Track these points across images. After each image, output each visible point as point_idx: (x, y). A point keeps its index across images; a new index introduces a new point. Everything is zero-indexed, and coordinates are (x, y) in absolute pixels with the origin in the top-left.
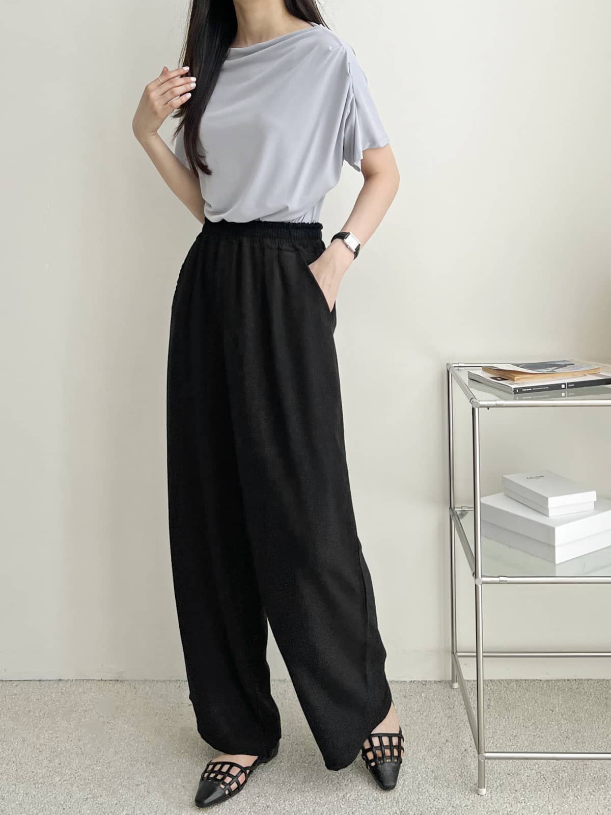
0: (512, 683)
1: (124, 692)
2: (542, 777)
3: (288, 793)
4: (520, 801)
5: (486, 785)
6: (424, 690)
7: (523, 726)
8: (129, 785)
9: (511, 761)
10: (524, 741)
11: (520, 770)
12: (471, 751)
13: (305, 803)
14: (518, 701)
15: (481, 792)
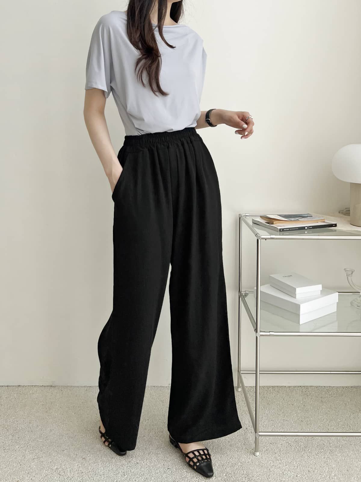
0: (270, 388)
1: (55, 393)
2: (289, 445)
3: (148, 455)
4: (278, 460)
5: (259, 450)
11: (277, 441)
13: (159, 461)
14: (274, 398)
15: (256, 454)
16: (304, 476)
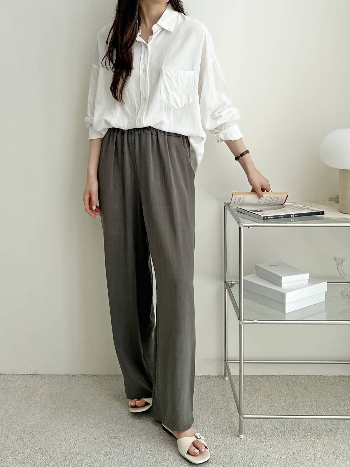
0: (258, 377)
1: (38, 381)
2: (275, 428)
3: (131, 437)
4: (263, 442)
5: (243, 433)
6: (209, 381)
7: (265, 400)
8: (41, 432)
9: (258, 419)
10: (265, 408)
11: (263, 424)
12: (235, 414)
13: (141, 442)
14: (262, 387)
15: (241, 436)
16: (289, 457)
